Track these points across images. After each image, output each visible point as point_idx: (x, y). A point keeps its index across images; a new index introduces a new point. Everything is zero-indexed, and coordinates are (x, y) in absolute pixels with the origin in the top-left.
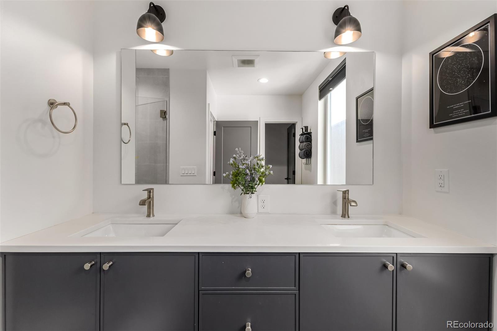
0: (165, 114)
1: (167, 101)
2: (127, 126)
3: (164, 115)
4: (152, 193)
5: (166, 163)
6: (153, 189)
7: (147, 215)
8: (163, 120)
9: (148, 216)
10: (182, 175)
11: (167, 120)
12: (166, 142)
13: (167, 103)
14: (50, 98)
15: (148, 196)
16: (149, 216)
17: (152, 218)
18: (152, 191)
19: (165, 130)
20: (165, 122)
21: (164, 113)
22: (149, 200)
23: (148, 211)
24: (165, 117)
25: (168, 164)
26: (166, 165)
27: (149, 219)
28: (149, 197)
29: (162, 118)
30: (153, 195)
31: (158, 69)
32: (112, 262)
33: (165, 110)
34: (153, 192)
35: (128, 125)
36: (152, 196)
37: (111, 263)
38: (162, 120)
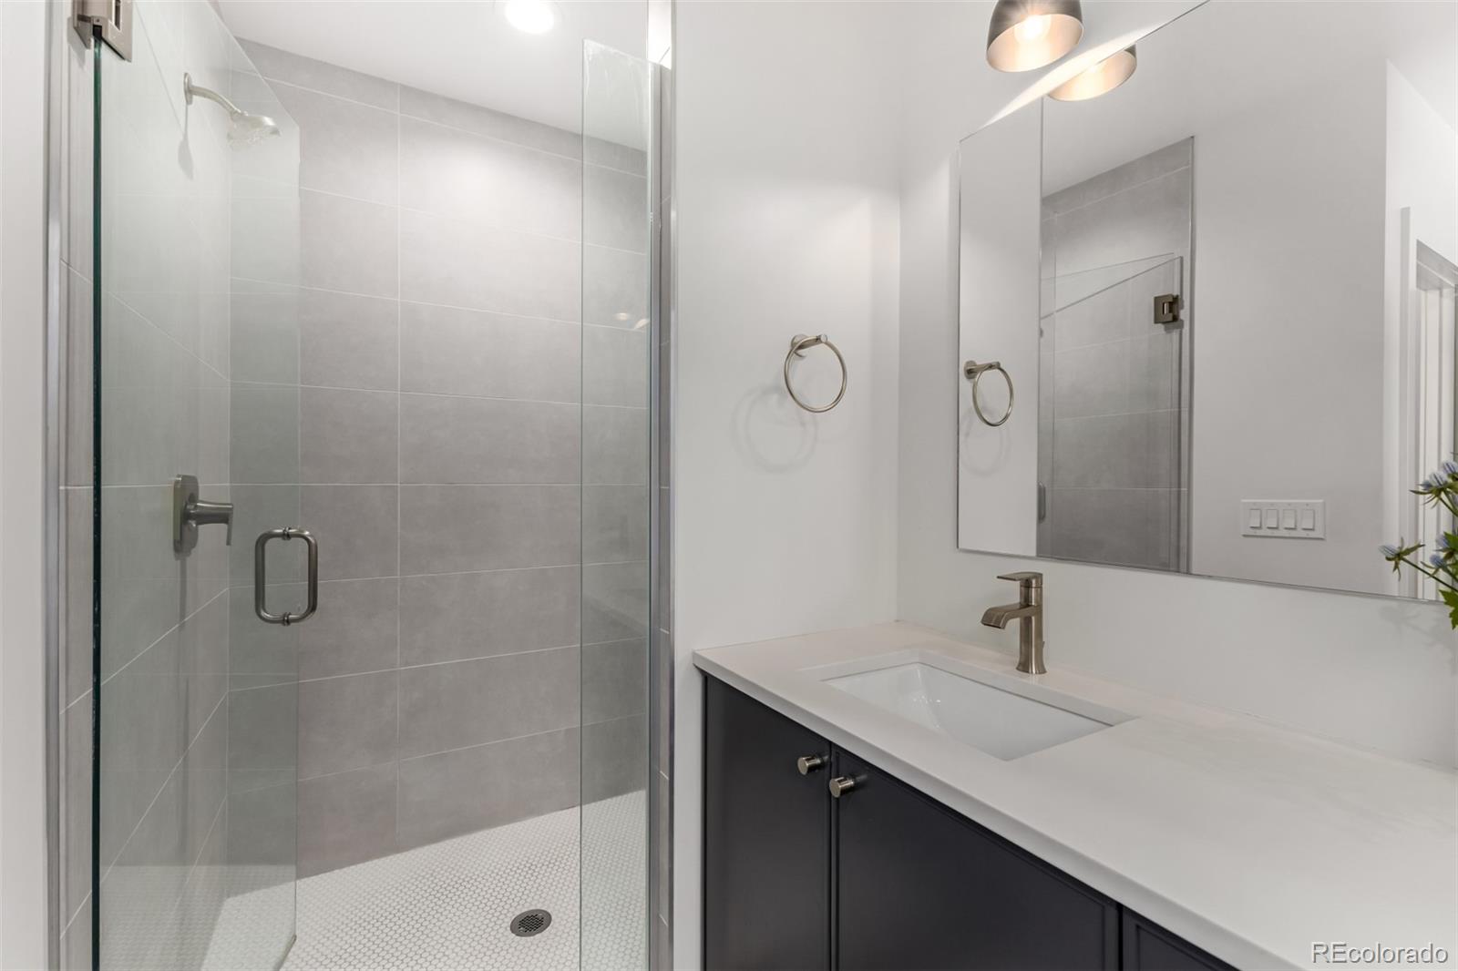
0: (1175, 306)
1: (1182, 258)
2: (997, 371)
3: (1169, 311)
4: (1037, 591)
5: (1179, 486)
6: (1039, 576)
7: (1020, 664)
8: (1166, 329)
9: (1020, 668)
10: (1252, 532)
11: (1181, 326)
12: (1177, 410)
13: (1185, 267)
14: (796, 334)
15: (1023, 600)
16: (1024, 666)
17: (1033, 679)
18: (1034, 581)
19: (1175, 366)
20: (1175, 335)
21: (1171, 304)
22: (1026, 611)
23: (1023, 651)
24: (1175, 318)
25: (1184, 489)
26: (1179, 493)
27: (1024, 681)
28: (1026, 603)
29: (1164, 323)
30: (1040, 596)
31: (1150, 157)
32: (855, 781)
33: (1176, 292)
34: (1039, 587)
35: (1002, 366)
36: (1036, 601)
37: (850, 783)
38: (1164, 332)
